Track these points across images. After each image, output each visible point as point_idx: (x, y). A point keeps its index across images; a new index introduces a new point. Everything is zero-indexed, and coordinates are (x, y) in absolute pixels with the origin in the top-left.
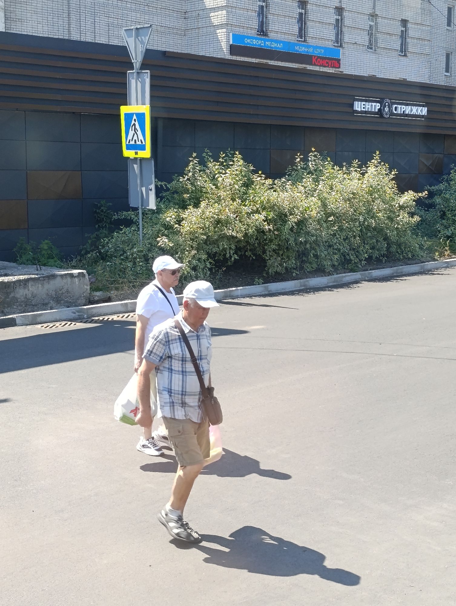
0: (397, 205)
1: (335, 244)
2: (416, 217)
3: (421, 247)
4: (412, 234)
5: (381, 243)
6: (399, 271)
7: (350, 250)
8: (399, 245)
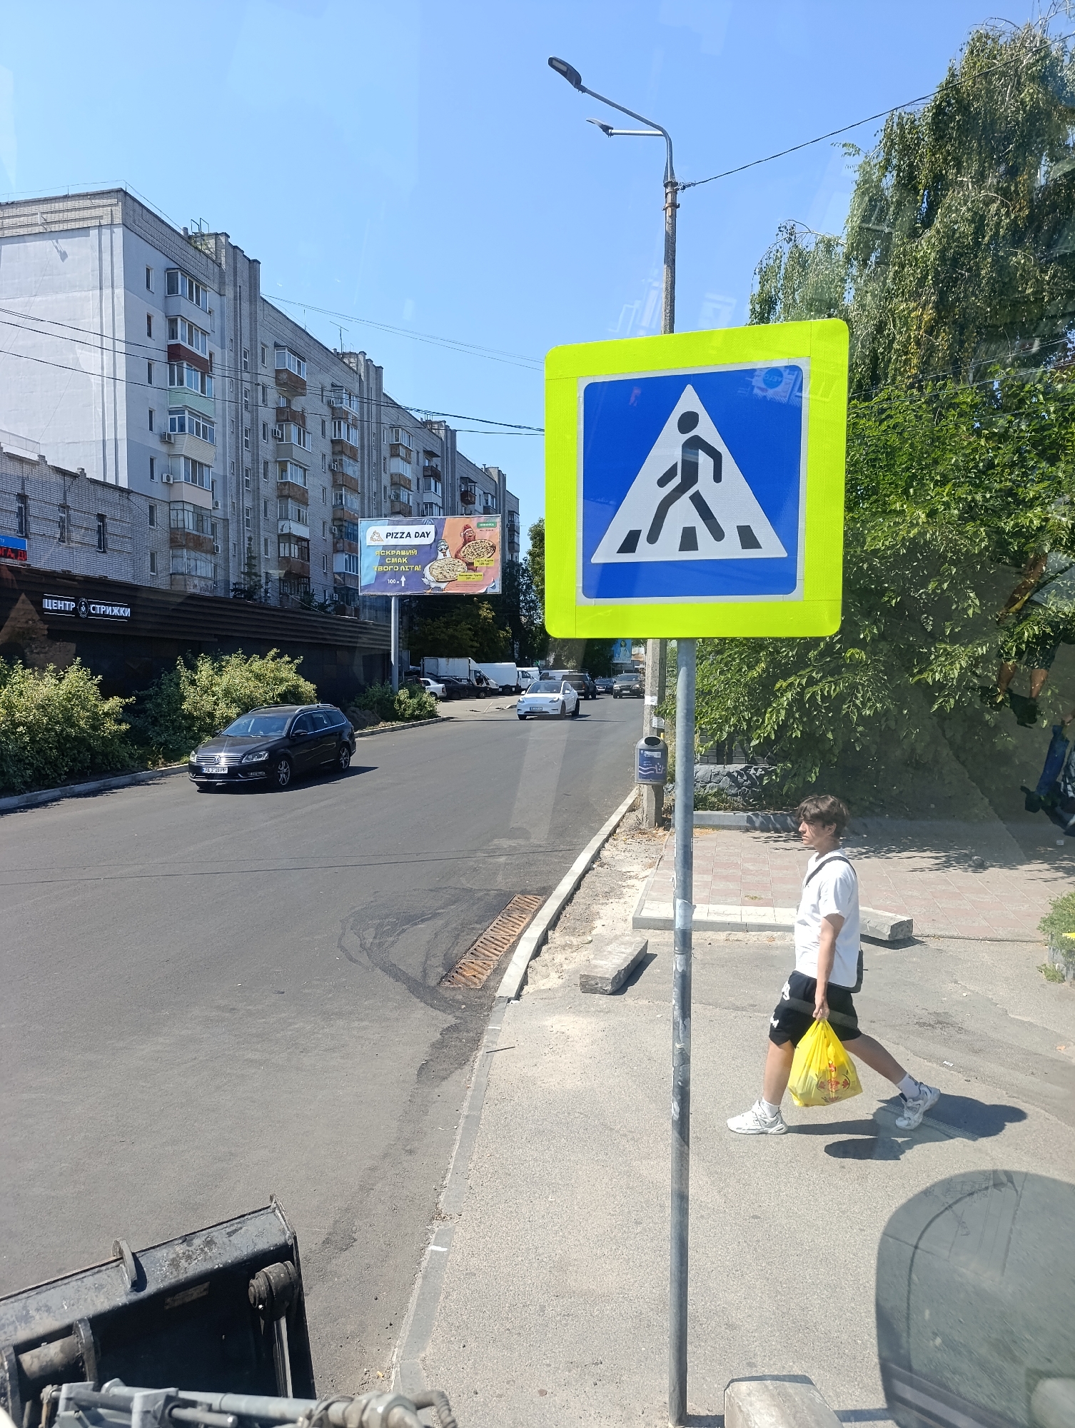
0: (100, 713)
1: (27, 758)
2: (124, 724)
3: (131, 756)
4: (120, 742)
5: (84, 755)
6: (107, 784)
7: (46, 764)
8: (105, 755)
